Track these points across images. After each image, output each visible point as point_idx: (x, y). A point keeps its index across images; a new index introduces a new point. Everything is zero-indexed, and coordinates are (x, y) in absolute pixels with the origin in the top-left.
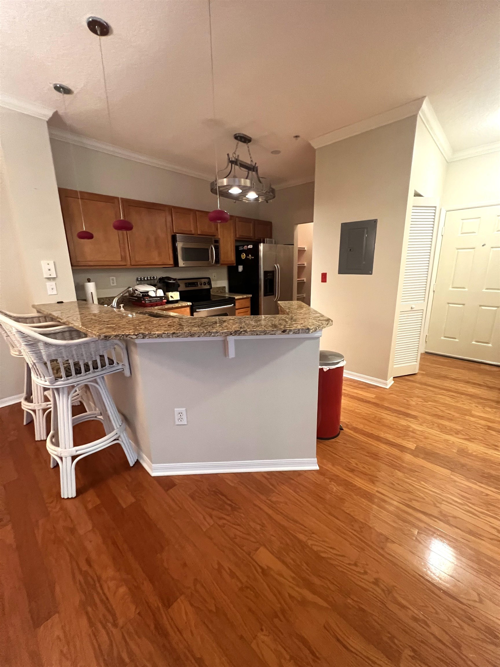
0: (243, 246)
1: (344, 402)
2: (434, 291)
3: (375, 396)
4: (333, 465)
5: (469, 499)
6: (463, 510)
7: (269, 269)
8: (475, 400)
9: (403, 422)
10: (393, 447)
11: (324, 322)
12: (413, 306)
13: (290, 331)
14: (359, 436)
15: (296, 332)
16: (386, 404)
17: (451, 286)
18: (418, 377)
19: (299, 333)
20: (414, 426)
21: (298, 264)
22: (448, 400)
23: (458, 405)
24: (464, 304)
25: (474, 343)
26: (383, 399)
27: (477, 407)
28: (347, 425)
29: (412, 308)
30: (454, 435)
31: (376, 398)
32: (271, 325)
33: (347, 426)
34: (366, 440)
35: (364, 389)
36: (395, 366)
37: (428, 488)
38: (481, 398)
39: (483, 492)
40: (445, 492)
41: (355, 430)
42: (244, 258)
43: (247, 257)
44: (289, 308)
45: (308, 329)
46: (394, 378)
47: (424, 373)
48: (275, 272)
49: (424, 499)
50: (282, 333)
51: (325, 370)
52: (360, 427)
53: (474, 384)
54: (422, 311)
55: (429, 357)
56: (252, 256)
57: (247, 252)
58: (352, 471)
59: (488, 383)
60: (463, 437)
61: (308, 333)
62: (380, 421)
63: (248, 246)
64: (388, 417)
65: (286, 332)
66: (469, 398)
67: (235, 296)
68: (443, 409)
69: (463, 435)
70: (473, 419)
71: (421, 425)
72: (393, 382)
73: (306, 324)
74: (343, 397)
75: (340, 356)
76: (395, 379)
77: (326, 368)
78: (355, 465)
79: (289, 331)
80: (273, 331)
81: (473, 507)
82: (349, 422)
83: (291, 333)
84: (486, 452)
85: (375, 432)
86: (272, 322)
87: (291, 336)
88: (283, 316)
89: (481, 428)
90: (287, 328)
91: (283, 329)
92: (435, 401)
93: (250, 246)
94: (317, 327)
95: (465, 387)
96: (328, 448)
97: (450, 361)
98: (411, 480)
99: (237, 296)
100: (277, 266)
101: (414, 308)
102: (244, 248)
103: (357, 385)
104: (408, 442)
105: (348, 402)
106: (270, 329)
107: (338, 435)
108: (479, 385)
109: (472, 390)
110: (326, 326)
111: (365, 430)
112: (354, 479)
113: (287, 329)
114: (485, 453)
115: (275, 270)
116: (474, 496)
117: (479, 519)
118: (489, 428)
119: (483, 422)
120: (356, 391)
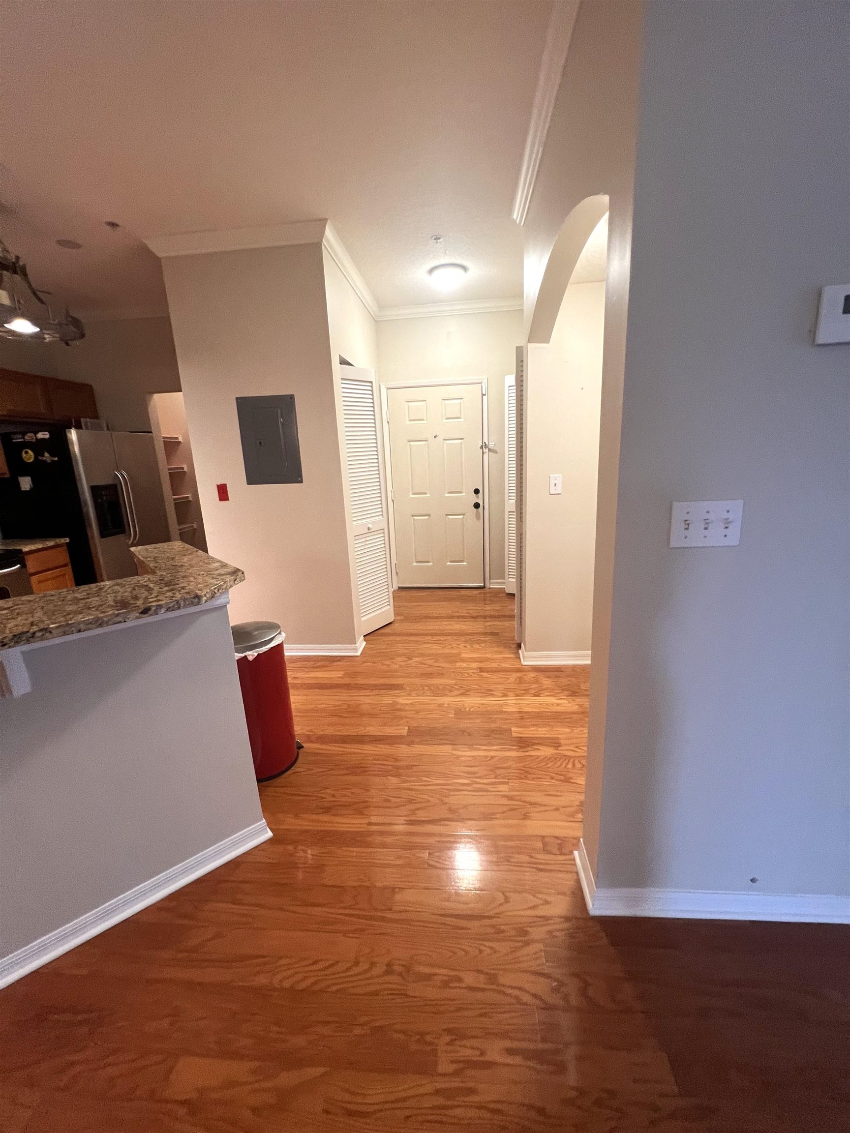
0: (24, 434)
1: (296, 700)
2: (393, 500)
3: (343, 673)
4: (297, 816)
5: (476, 773)
6: (471, 791)
7: (102, 481)
8: (463, 639)
9: (387, 700)
10: (380, 744)
11: (229, 578)
12: (370, 526)
13: (160, 607)
14: (329, 748)
15: (173, 606)
16: (361, 681)
17: (411, 493)
18: (397, 627)
19: (179, 608)
20: (403, 700)
21: (169, 469)
22: (436, 649)
23: (447, 651)
24: (429, 515)
25: (449, 563)
26: (354, 675)
27: (465, 647)
28: (308, 737)
29: (369, 529)
30: (448, 694)
31: (346, 675)
32: (112, 603)
33: (309, 739)
34: (341, 749)
35: (326, 666)
36: (363, 619)
37: (431, 783)
38: (467, 634)
39: (487, 757)
40: (450, 777)
41: (323, 739)
42: (32, 460)
43: (40, 458)
44: (155, 559)
45: (198, 597)
46: (364, 636)
47: (402, 618)
48: (119, 488)
49: (429, 801)
50: (141, 615)
51: (251, 658)
52: (329, 731)
53: (458, 617)
54: (382, 531)
55: (404, 593)
56: (52, 455)
57: (38, 447)
58: (327, 810)
59: (471, 612)
60: (459, 692)
61: (198, 603)
62: (355, 712)
63: (36, 433)
64: (366, 700)
65: (151, 612)
66: (455, 638)
67: (20, 545)
68: (430, 662)
69: (458, 690)
70: (464, 665)
71: (409, 695)
72: (365, 643)
73: (191, 587)
74: (292, 692)
75: (273, 627)
76: (367, 637)
77: (251, 655)
78: (331, 799)
79: (157, 608)
80: (118, 615)
81: (482, 781)
82: (311, 731)
83: (163, 611)
84: (482, 702)
85: (352, 731)
86: (116, 597)
87: (163, 615)
88: (142, 579)
89: (474, 673)
90: (151, 602)
91: (142, 607)
92: (422, 655)
93: (43, 435)
94: (215, 588)
95: (450, 625)
96: (283, 790)
97: (428, 593)
98: (410, 781)
99: (26, 545)
100: (122, 475)
101: (371, 529)
102: (26, 437)
103: (315, 664)
104: (398, 728)
105: (305, 697)
106: (111, 612)
107: (296, 759)
108: (463, 617)
109: (457, 626)
110: (232, 583)
111: (337, 733)
112: (332, 822)
113: (152, 606)
114: (483, 704)
115: (116, 482)
116: (480, 766)
117: (489, 793)
118: (481, 670)
119: (474, 665)
120: (313, 675)
